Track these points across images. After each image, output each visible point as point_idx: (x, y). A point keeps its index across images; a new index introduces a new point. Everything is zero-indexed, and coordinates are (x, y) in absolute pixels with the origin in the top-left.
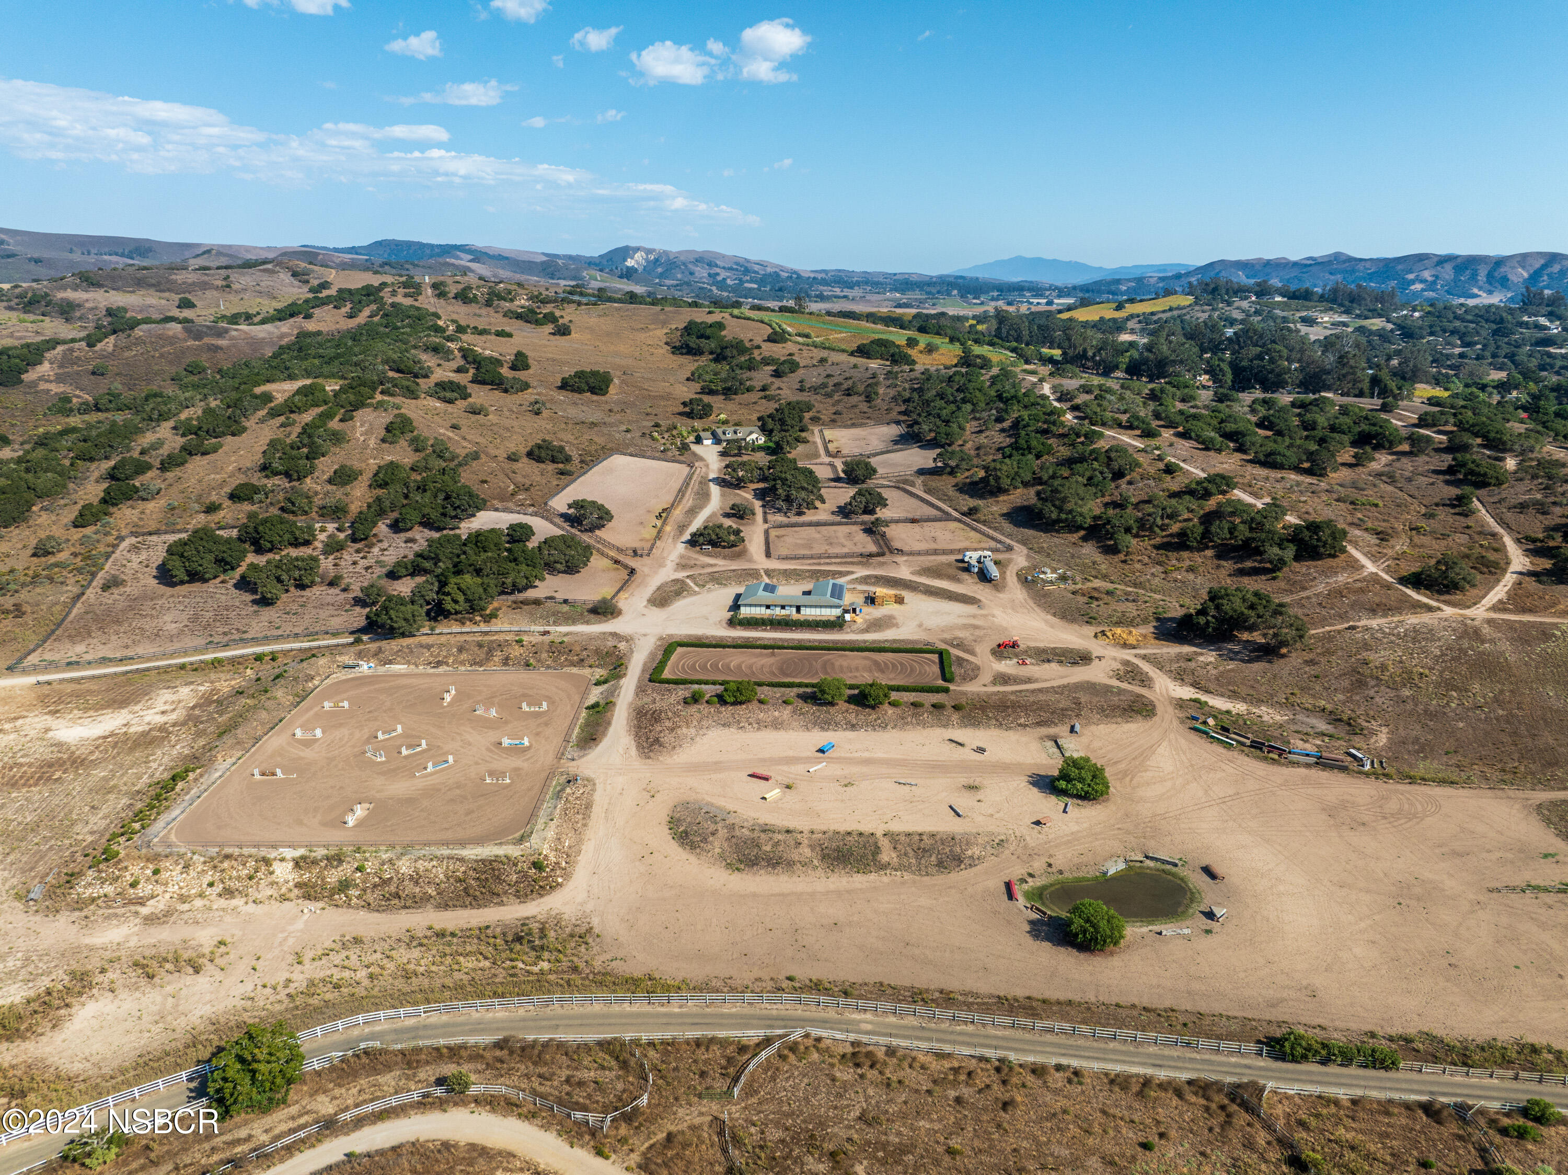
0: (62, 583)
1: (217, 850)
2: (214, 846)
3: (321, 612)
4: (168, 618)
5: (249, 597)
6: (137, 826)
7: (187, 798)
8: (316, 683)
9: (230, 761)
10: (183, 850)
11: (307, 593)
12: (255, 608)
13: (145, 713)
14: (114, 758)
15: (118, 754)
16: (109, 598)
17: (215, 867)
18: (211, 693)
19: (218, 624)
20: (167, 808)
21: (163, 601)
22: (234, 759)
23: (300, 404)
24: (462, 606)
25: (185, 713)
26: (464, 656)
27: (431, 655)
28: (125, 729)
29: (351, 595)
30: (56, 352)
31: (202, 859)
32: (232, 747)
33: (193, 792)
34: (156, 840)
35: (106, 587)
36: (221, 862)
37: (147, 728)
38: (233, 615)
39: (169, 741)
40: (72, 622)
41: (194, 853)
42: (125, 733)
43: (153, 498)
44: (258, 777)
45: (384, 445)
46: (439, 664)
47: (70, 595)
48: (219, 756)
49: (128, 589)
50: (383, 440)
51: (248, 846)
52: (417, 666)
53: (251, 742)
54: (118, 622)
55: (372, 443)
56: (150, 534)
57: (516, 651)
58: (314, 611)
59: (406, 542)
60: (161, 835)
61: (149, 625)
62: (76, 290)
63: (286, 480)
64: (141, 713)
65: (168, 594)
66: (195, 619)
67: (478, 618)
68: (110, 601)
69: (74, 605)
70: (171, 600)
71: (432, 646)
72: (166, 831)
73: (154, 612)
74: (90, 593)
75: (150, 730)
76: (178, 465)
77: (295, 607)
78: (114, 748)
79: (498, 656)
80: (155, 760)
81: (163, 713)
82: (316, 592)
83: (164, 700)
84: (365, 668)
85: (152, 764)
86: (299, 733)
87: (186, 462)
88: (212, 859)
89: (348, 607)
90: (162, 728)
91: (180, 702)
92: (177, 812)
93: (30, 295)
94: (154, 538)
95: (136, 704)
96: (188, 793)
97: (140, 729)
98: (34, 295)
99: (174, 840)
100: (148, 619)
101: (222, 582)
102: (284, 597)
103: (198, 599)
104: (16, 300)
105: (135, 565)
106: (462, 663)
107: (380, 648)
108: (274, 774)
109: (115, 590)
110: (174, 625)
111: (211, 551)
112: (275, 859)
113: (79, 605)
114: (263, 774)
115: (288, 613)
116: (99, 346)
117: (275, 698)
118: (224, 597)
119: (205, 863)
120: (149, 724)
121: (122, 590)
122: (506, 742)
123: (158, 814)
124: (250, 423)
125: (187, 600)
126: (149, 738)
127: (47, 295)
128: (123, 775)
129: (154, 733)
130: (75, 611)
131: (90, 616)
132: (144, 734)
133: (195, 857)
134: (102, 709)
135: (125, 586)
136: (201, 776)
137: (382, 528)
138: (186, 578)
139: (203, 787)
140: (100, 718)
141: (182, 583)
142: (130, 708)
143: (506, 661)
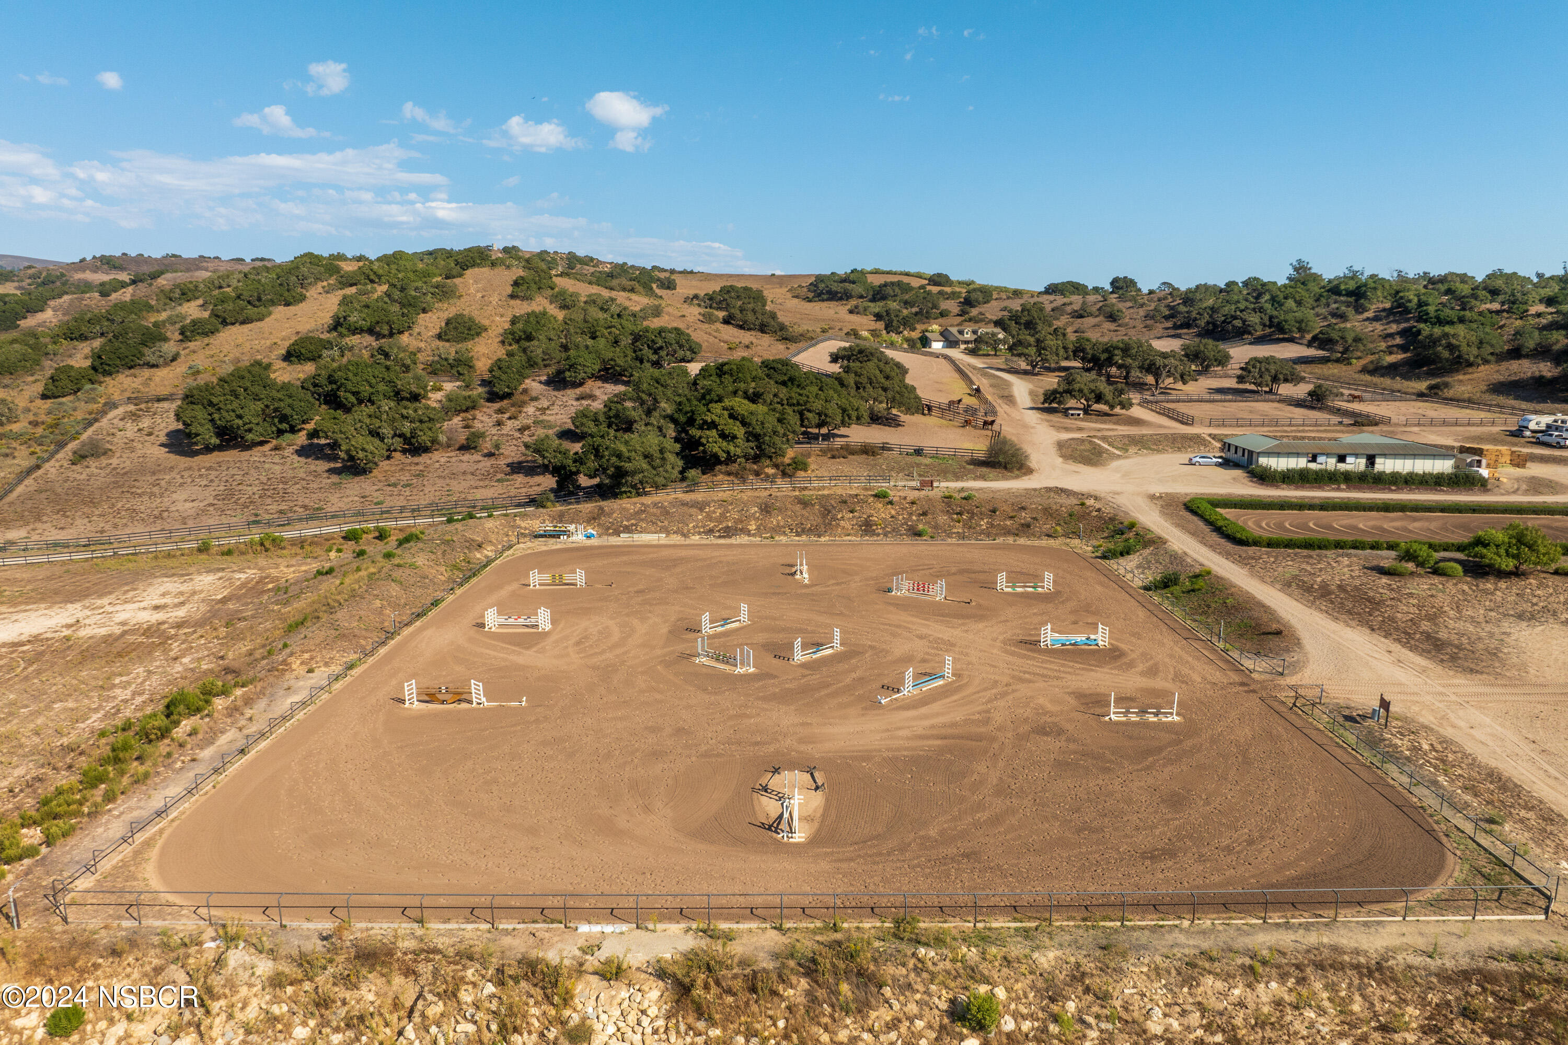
0: (7, 455)
1: (327, 925)
2: (310, 909)
3: (454, 483)
4: (180, 496)
5: (322, 466)
6: (32, 836)
7: (207, 753)
8: (489, 551)
9: (321, 675)
10: (185, 925)
11: (424, 459)
12: (335, 479)
13: (118, 608)
14: (26, 678)
15: (38, 672)
16: (80, 473)
17: (323, 1003)
18: (261, 581)
19: (269, 501)
20: (140, 780)
21: (173, 474)
22: (336, 669)
23: (381, 272)
24: (740, 447)
25: (204, 608)
26: (776, 520)
27: (709, 517)
28: (66, 632)
29: (502, 462)
30: (62, 300)
31: (265, 967)
32: (326, 644)
33: (223, 740)
34: (85, 883)
35: (80, 457)
36: (348, 981)
37: (117, 630)
38: (294, 489)
39: (166, 652)
40: (11, 504)
41: (231, 940)
42: (67, 638)
43: (166, 364)
44: (414, 705)
45: (512, 302)
46: (728, 532)
47: (18, 470)
48: (296, 664)
49: (114, 461)
50: (512, 296)
51: (447, 912)
52: (685, 535)
53: (375, 637)
54: (93, 503)
55: (495, 299)
56: (159, 400)
57: (880, 513)
58: (440, 483)
59: (577, 399)
60: (106, 865)
61: (144, 505)
62: (96, 272)
63: (373, 339)
64: (109, 609)
65: (182, 466)
66: (228, 495)
67: (771, 471)
68: (84, 476)
69: (20, 481)
70: (186, 474)
71: (708, 504)
72: (127, 850)
73: (156, 490)
74: (51, 468)
75: (125, 633)
76: (206, 334)
77: (405, 477)
78: (30, 663)
79: (847, 520)
80: (125, 685)
81: (156, 608)
82: (438, 458)
83: (162, 589)
84: (579, 535)
85: (118, 691)
86: (492, 619)
87: (218, 330)
88: (304, 962)
89: (499, 476)
90: (149, 631)
91: (194, 593)
92: (174, 790)
93: (44, 274)
94: (165, 405)
95: (101, 596)
96: (210, 742)
97: (103, 631)
98: (49, 275)
99: (155, 883)
100: (146, 498)
101: (276, 448)
102: (384, 465)
103: (235, 471)
104: (29, 281)
105: (129, 434)
106: (778, 530)
107: (601, 508)
108: (461, 697)
109: (93, 463)
110: (189, 505)
111: (257, 398)
112: (579, 970)
113: (29, 481)
114: (430, 697)
115: (395, 485)
116: (114, 296)
117: (413, 566)
118: (277, 467)
119: (276, 982)
120: (123, 624)
121: (104, 461)
122: (1049, 636)
123: (110, 798)
124: (312, 293)
125: (214, 473)
126: (119, 645)
127: (63, 275)
128: (38, 713)
129: (130, 638)
130: (20, 489)
131: (44, 495)
132: (108, 640)
133: (236, 957)
134: (27, 603)
135: (110, 458)
136: (248, 701)
137: (534, 385)
138: (215, 441)
139: (253, 729)
140: (14, 617)
141: (208, 449)
142: (87, 602)
143: (867, 527)
